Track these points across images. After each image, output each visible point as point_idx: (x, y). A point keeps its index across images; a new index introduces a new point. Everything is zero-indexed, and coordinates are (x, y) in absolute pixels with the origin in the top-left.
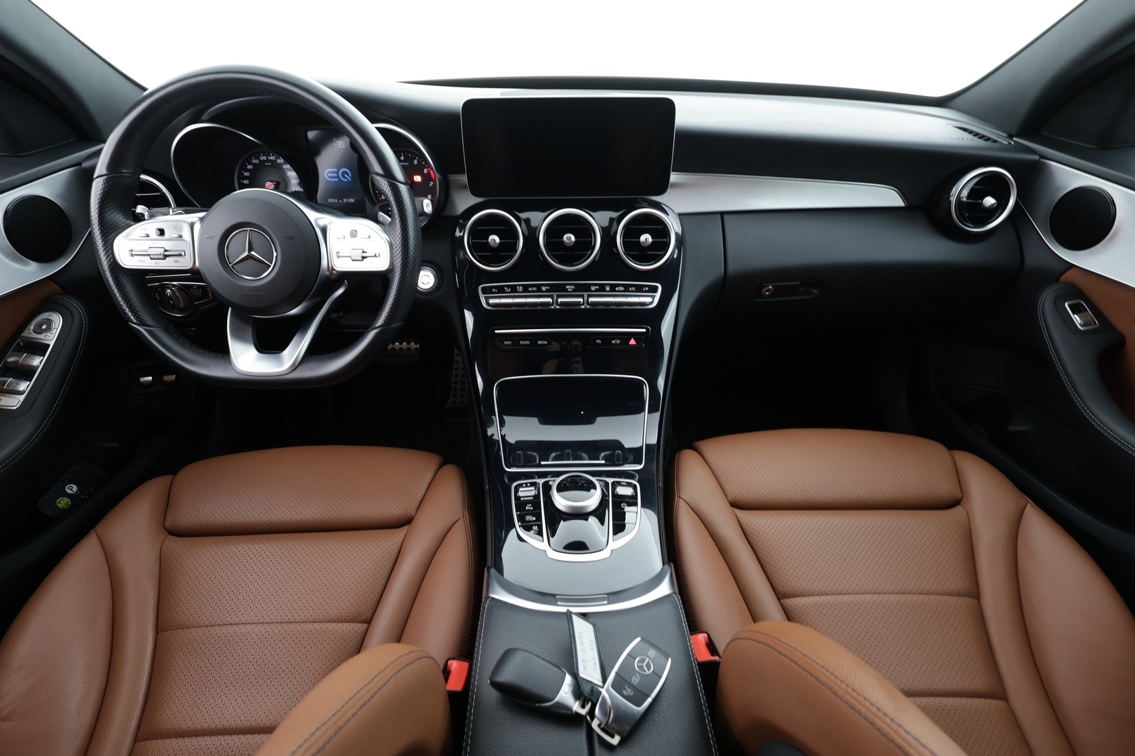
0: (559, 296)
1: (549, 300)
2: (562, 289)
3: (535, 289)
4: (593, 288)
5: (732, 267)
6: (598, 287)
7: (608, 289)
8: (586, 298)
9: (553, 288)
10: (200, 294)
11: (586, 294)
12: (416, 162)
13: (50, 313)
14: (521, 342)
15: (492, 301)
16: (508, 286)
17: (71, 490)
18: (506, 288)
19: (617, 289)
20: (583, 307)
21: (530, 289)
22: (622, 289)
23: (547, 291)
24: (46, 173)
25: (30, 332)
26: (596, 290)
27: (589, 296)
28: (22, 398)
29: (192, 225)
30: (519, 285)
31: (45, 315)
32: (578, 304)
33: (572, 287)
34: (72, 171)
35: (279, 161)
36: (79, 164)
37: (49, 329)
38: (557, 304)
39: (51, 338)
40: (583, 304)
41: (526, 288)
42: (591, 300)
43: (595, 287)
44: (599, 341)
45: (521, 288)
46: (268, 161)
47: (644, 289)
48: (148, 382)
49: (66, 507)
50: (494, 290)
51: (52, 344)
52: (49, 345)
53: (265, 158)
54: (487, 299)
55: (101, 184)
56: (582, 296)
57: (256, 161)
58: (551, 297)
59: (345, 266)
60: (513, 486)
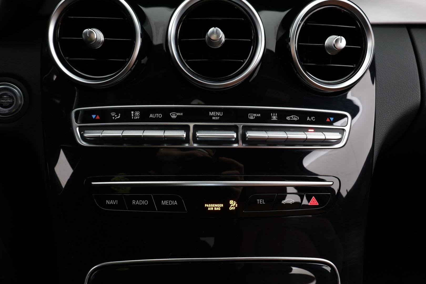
0: (197, 128)
1: (182, 134)
2: (202, 116)
3: (159, 116)
4: (252, 118)
6: (258, 115)
7: (274, 118)
8: (240, 131)
11: (240, 125)
15: (89, 134)
16: (117, 111)
18: (113, 114)
19: (288, 118)
20: (235, 145)
21: (151, 116)
22: (295, 118)
23: (179, 119)
26: (257, 120)
27: (247, 129)
30: (135, 110)
32: (228, 141)
33: (219, 114)
38: (195, 141)
40: (237, 141)
41: (145, 115)
42: (250, 134)
43: (254, 115)
44: (260, 201)
45: (137, 113)
47: (328, 120)
50: (94, 116)
54: (82, 129)
56: (235, 129)
58: (186, 129)
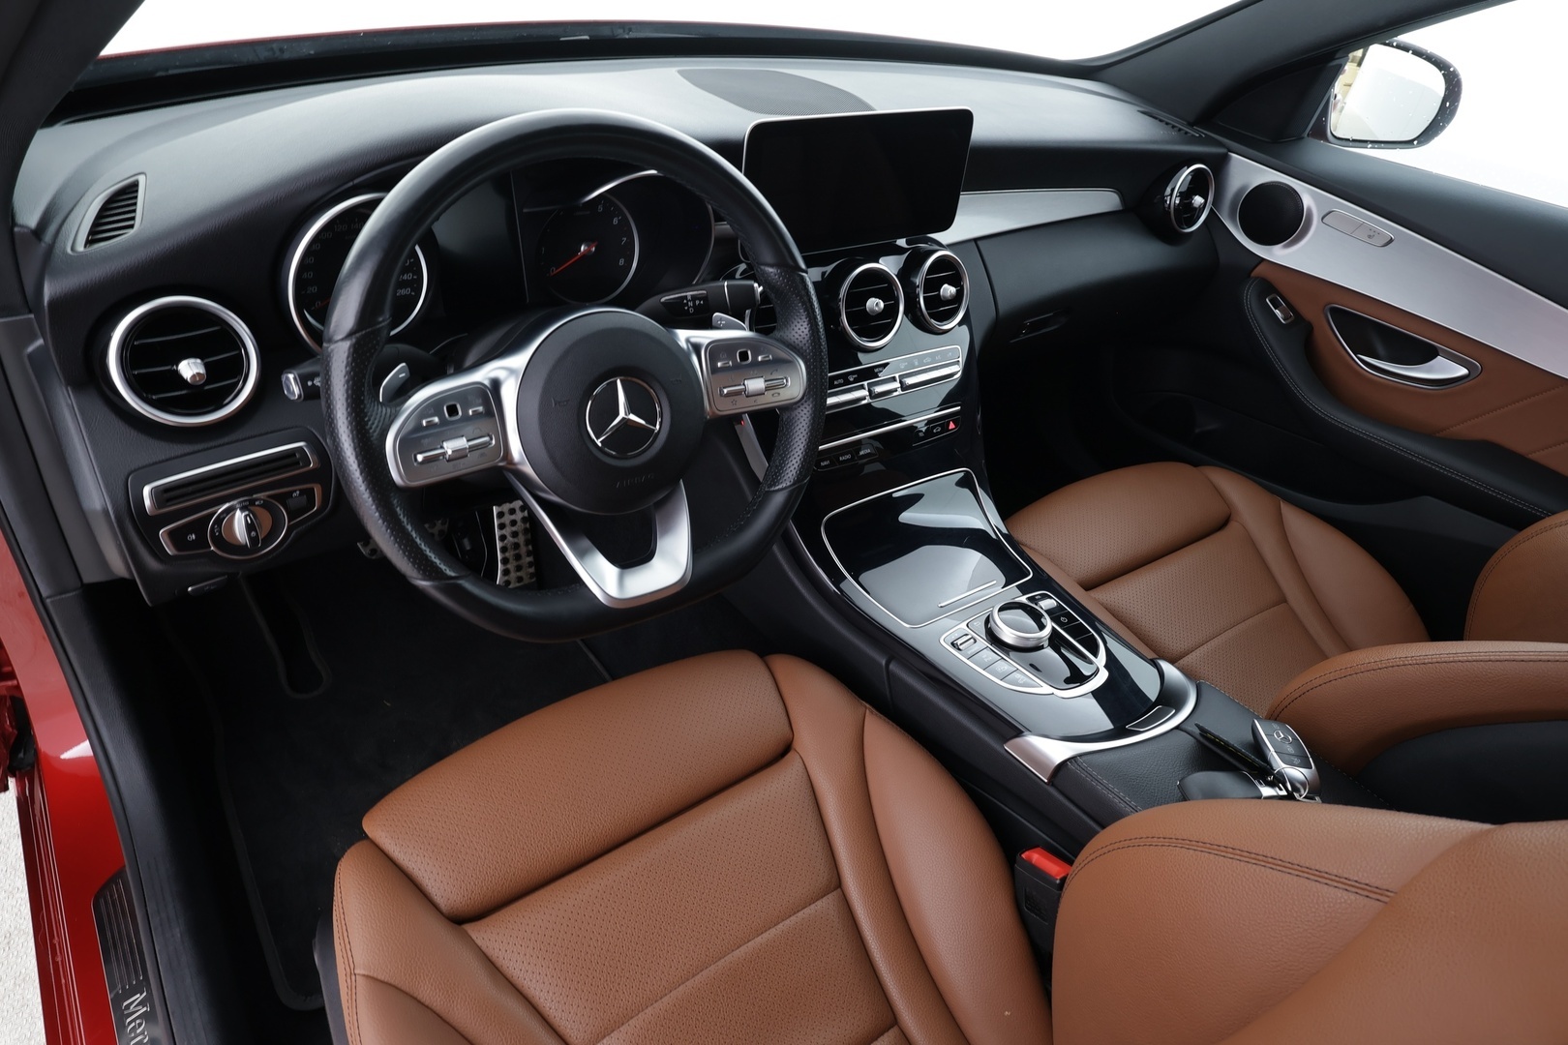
0: (870, 385)
3: (841, 381)
4: (902, 366)
5: (1003, 307)
7: (916, 363)
10: (305, 504)
11: (897, 375)
14: (841, 458)
21: (836, 382)
23: (855, 380)
27: (902, 377)
33: (881, 369)
38: (871, 396)
40: (897, 390)
41: (831, 382)
56: (895, 379)
58: (863, 388)
59: (735, 407)
60: (942, 642)
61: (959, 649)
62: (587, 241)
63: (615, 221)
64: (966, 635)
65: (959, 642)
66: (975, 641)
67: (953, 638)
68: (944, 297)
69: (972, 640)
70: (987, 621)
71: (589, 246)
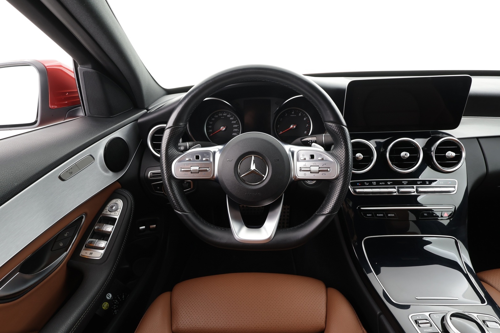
0: (399, 188)
1: (393, 190)
2: (400, 183)
3: (384, 183)
4: (419, 183)
5: (491, 168)
6: (421, 182)
7: (427, 183)
8: (415, 188)
9: (395, 183)
10: (187, 186)
11: (415, 186)
12: (300, 114)
13: (117, 200)
14: (378, 215)
15: (358, 190)
16: (367, 182)
17: (109, 297)
18: (365, 183)
20: (413, 194)
21: (380, 183)
23: (391, 184)
24: (123, 125)
25: (107, 212)
27: (417, 187)
28: (102, 252)
29: (214, 153)
30: (374, 181)
31: (114, 201)
33: (406, 182)
34: (134, 124)
35: (228, 116)
36: (137, 120)
37: (116, 210)
38: (398, 192)
39: (116, 215)
41: (378, 183)
42: (420, 190)
43: (420, 182)
44: (425, 214)
45: (375, 183)
46: (223, 116)
47: (449, 183)
48: (143, 229)
49: (107, 308)
50: (358, 184)
51: (117, 217)
52: (116, 219)
53: (221, 115)
55: (169, 131)
56: (413, 187)
57: (217, 116)
58: (395, 188)
59: (305, 176)
60: (410, 317)
61: (419, 326)
62: (294, 124)
63: (305, 119)
64: (426, 320)
65: (420, 322)
66: (431, 326)
67: (418, 318)
68: (448, 157)
69: (429, 325)
70: (443, 319)
71: (293, 126)
